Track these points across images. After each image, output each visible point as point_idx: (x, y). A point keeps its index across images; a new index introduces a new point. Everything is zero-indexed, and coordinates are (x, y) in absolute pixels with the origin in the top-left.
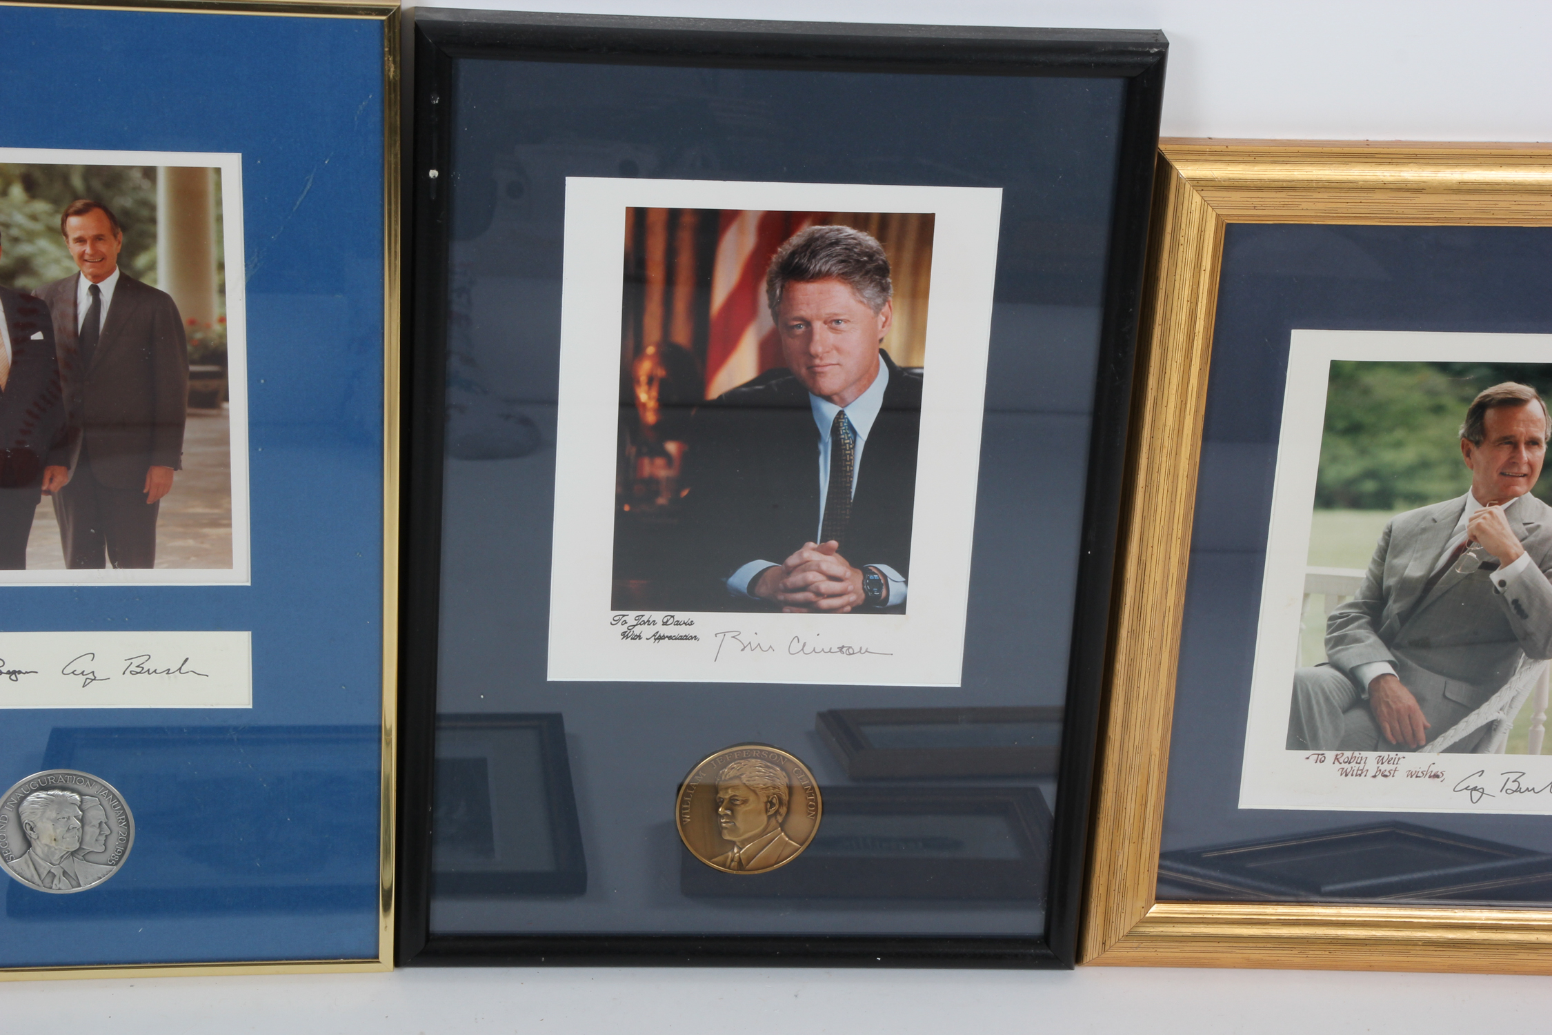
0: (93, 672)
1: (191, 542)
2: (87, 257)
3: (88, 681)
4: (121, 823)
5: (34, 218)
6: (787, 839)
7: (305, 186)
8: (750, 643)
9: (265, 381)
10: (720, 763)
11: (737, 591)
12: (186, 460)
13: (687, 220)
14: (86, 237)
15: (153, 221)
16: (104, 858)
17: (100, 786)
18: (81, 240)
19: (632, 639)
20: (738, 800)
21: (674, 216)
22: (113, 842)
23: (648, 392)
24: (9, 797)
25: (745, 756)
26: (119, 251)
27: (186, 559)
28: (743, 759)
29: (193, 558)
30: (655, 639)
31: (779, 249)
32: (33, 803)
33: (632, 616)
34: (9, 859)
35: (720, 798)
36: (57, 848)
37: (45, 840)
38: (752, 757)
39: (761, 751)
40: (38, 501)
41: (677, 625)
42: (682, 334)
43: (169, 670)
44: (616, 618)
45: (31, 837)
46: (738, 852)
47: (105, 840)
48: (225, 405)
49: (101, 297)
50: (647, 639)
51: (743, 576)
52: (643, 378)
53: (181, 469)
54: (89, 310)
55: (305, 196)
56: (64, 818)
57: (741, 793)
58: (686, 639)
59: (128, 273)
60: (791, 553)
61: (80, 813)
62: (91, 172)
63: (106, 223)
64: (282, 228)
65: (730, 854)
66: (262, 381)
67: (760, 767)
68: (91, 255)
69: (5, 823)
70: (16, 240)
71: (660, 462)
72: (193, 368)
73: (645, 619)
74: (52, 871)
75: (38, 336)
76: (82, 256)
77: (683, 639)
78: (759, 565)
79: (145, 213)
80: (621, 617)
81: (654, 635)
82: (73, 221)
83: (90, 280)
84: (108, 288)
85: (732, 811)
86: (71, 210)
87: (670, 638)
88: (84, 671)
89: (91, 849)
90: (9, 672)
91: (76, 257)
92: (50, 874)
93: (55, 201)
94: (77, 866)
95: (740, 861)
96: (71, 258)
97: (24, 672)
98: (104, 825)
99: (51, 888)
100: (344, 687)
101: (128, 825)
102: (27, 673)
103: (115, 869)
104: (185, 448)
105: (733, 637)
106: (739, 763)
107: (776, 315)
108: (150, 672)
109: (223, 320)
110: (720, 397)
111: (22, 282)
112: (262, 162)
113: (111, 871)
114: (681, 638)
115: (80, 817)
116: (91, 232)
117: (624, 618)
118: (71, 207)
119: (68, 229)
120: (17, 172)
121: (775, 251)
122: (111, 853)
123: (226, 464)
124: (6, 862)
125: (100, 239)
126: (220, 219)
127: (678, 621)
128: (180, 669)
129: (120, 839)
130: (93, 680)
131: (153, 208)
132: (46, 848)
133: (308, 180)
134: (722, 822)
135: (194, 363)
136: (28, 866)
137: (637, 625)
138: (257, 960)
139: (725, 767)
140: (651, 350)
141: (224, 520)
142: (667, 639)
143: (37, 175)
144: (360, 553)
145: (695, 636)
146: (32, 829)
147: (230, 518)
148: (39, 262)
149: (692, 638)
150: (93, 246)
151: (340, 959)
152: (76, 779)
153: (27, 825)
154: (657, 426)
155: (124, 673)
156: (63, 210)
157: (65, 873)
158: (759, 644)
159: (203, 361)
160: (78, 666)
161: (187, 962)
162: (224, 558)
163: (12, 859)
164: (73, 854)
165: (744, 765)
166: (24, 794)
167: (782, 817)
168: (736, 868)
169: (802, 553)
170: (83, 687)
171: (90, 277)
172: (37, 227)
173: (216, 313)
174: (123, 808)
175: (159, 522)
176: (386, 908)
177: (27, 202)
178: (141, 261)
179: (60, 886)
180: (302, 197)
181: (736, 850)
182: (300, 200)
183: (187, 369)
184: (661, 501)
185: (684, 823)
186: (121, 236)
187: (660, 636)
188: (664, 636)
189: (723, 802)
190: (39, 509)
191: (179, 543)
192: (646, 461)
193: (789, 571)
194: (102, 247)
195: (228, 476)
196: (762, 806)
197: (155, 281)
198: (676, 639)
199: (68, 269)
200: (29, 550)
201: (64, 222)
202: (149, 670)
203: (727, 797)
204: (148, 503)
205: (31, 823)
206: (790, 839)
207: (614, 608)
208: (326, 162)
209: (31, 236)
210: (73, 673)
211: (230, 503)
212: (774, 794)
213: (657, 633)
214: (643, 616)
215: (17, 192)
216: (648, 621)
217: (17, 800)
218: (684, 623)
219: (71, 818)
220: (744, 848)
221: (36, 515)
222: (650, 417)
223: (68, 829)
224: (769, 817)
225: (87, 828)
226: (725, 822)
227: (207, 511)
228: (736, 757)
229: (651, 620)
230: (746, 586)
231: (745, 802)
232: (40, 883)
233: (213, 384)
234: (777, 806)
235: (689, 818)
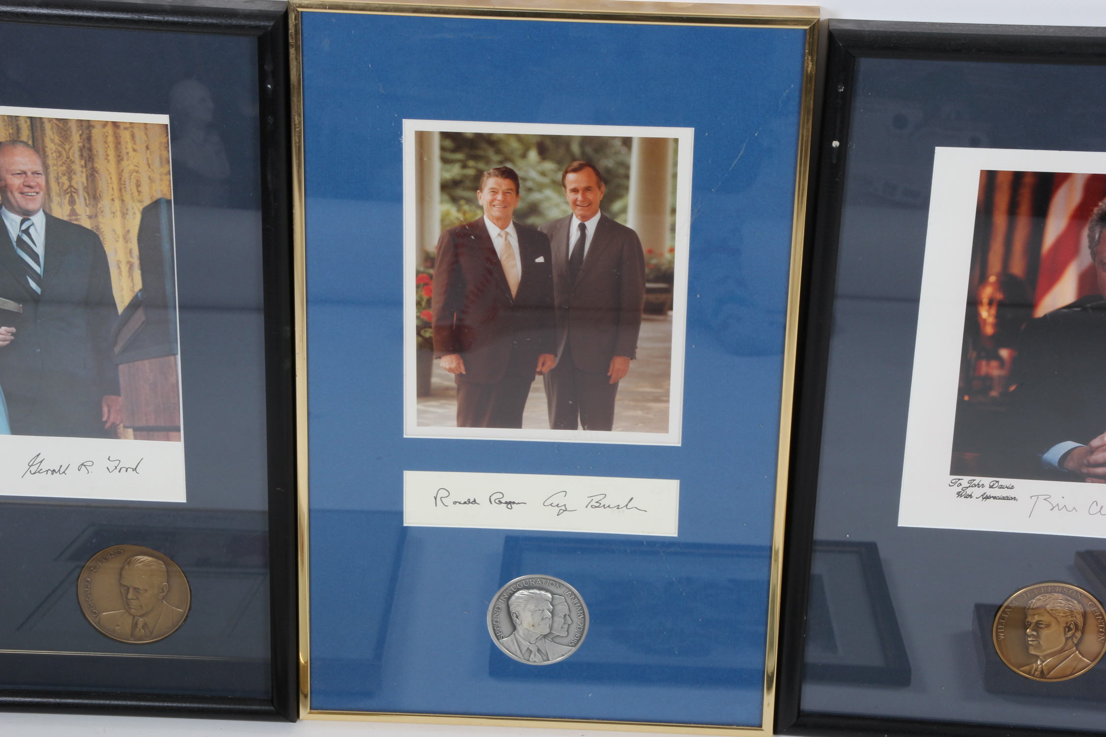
0: (565, 505)
1: (639, 413)
2: (578, 203)
3: (562, 511)
4: (579, 616)
5: (543, 174)
6: (1081, 656)
7: (739, 152)
8: (1058, 504)
9: (701, 296)
10: (1029, 595)
11: (1050, 464)
12: (639, 353)
13: (1028, 180)
14: (579, 188)
15: (627, 177)
16: (566, 641)
17: (565, 588)
18: (575, 190)
19: (965, 497)
20: (1042, 624)
21: (1018, 177)
22: (574, 629)
23: (988, 311)
24: (502, 593)
25: (1049, 591)
26: (601, 199)
27: (635, 425)
28: (1048, 593)
29: (640, 425)
30: (983, 499)
31: (1100, 204)
32: (518, 598)
33: (965, 480)
34: (500, 638)
35: (1028, 622)
36: (534, 631)
37: (525, 625)
38: (1055, 592)
39: (1063, 587)
40: (533, 379)
41: (1001, 488)
42: (1017, 268)
43: (619, 506)
44: (953, 481)
45: (516, 623)
46: (1041, 664)
47: (568, 628)
48: (670, 313)
49: (586, 232)
50: (977, 498)
51: (1056, 453)
52: (985, 300)
53: (636, 359)
54: (577, 241)
55: (739, 160)
56: (540, 610)
57: (1045, 618)
58: (1007, 499)
59: (607, 215)
60: (1094, 437)
61: (551, 607)
62: (586, 140)
63: (594, 178)
64: (720, 184)
65: (1034, 665)
66: (698, 296)
67: (1062, 600)
68: (582, 202)
69: (499, 612)
70: (530, 190)
71: (994, 364)
72: (648, 285)
73: (976, 482)
74: (530, 648)
75: (540, 260)
76: (575, 203)
77: (1005, 499)
78: (1069, 445)
79: (622, 171)
80: (957, 480)
81: (982, 495)
82: (571, 176)
83: (580, 220)
84: (592, 225)
85: (1037, 632)
86: (570, 169)
87: (995, 498)
88: (558, 504)
89: (558, 634)
90: (506, 503)
91: (571, 203)
92: (529, 651)
93: (559, 162)
94: (547, 645)
95: (1042, 672)
96: (567, 203)
97: (517, 503)
98: (568, 617)
99: (529, 660)
100: (745, 524)
101: (584, 618)
102: (519, 503)
103: (574, 649)
104: (640, 343)
105: (1045, 499)
106: (1045, 596)
107: (1094, 254)
108: (605, 507)
109: (672, 250)
110: (1045, 316)
111: (533, 220)
112: (708, 134)
113: (571, 651)
114: (1004, 498)
115: (551, 610)
116: (583, 185)
117: (960, 482)
118: (570, 166)
119: (567, 182)
120: (534, 140)
121: (1096, 205)
122: (572, 637)
123: (668, 357)
124: (498, 639)
125: (589, 190)
126: (675, 176)
127: (1002, 486)
128: (627, 505)
129: (579, 628)
130: (564, 511)
131: (627, 167)
132: (526, 632)
133: (741, 148)
134: (1029, 641)
135: (650, 281)
136: (513, 644)
137: (969, 487)
138: (673, 723)
139: (1033, 598)
140: (992, 279)
141: (664, 398)
142: (992, 498)
143: (548, 143)
144: (763, 425)
145: (1015, 498)
146: (517, 617)
147: (668, 396)
148: (545, 206)
149: (1012, 499)
150: (583, 195)
151: (733, 725)
152: (549, 582)
153: (514, 614)
154: (993, 337)
155: (587, 507)
156: (564, 169)
157: (539, 650)
158: (1065, 506)
159: (657, 280)
160: (555, 500)
161: (623, 721)
162: (662, 425)
163: (503, 638)
164: (545, 636)
165: (1049, 598)
166: (512, 591)
167: (1078, 639)
168: (1039, 676)
169: (1103, 437)
170: (558, 515)
171: (579, 217)
172: (546, 180)
173: (667, 245)
174: (581, 605)
175: (618, 397)
176: (769, 688)
177: (539, 163)
178: (617, 206)
179: (536, 659)
180: (737, 160)
181: (1039, 662)
182: (735, 162)
183: (644, 285)
184: (994, 393)
185: (999, 639)
186: (603, 188)
187: (987, 496)
188: (990, 496)
189: (1030, 625)
190: (533, 385)
191: (631, 413)
192: (984, 363)
193: (1093, 451)
194: (590, 196)
195: (669, 365)
196: (1062, 629)
197: (626, 221)
198: (999, 499)
199: (565, 211)
200: (525, 414)
201: (564, 177)
202: (604, 506)
203: (1034, 621)
204: (611, 383)
205: (517, 613)
206: (1083, 656)
207: (952, 473)
208: (756, 135)
209: (541, 187)
210: (551, 505)
211: (669, 385)
212: (1072, 621)
213: (985, 493)
214: (974, 480)
215: (533, 155)
216: (978, 484)
217: (508, 595)
218: (1006, 487)
219: (545, 611)
220: (1046, 661)
221: (531, 389)
222: (989, 330)
223: (543, 618)
224: (1067, 639)
225: (555, 618)
226: (1032, 641)
227: (652, 390)
228: (1043, 591)
229: (981, 484)
230: (1057, 461)
231: (1048, 626)
232: (521, 656)
233: (663, 297)
234: (1074, 631)
235: (1003, 636)
